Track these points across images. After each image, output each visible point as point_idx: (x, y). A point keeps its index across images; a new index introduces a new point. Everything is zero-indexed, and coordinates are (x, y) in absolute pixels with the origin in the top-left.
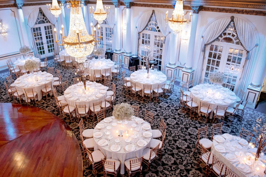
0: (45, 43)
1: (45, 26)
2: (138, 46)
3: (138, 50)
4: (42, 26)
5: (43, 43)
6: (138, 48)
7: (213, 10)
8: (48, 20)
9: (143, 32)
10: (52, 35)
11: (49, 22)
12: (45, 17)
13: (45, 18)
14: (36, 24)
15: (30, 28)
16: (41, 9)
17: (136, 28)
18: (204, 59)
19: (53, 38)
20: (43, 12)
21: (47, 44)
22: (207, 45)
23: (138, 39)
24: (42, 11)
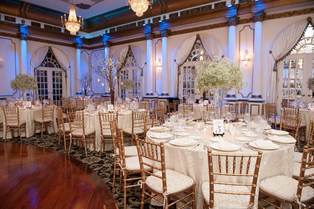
0: (51, 93)
1: (54, 71)
2: (178, 85)
3: (178, 89)
4: (50, 70)
5: (48, 92)
6: (178, 86)
7: (279, 16)
8: (59, 65)
9: (185, 65)
10: (61, 84)
11: (60, 67)
12: (55, 59)
13: (55, 61)
14: (42, 65)
15: (34, 69)
16: (51, 49)
17: (175, 62)
18: (277, 81)
19: (62, 88)
20: (53, 53)
21: (52, 94)
22: (279, 61)
23: (178, 75)
24: (52, 51)
